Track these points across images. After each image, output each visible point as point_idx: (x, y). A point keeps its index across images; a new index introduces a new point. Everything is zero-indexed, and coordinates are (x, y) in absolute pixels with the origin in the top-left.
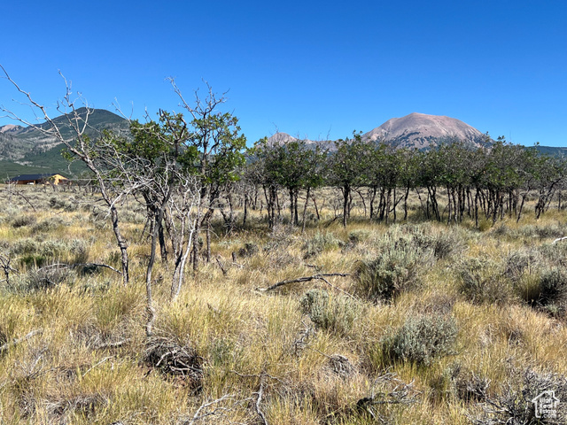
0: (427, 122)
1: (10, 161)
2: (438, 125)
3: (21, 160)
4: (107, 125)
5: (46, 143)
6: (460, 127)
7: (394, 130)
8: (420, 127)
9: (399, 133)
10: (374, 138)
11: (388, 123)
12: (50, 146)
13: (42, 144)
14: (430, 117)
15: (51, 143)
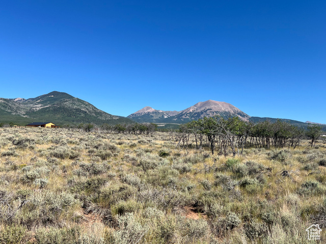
0: (216, 104)
1: (19, 115)
2: (220, 106)
3: (24, 115)
4: (66, 100)
5: (36, 107)
6: (231, 107)
7: (200, 107)
8: (212, 106)
9: (203, 109)
10: (191, 111)
11: (197, 104)
12: (38, 109)
13: (34, 107)
14: (217, 102)
15: (39, 107)
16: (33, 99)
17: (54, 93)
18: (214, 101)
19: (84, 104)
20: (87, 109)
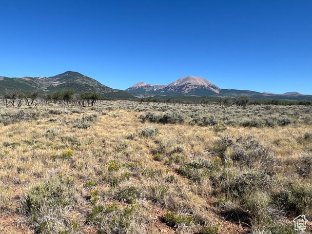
0: (194, 79)
1: (42, 90)
2: (198, 81)
3: (46, 90)
4: (77, 78)
6: (206, 82)
7: (182, 82)
8: (192, 81)
9: (184, 83)
10: (175, 85)
11: (180, 79)
12: (56, 85)
13: (53, 84)
15: (57, 83)
16: (52, 77)
17: (69, 72)
18: (193, 77)
19: (91, 81)
20: (94, 85)
